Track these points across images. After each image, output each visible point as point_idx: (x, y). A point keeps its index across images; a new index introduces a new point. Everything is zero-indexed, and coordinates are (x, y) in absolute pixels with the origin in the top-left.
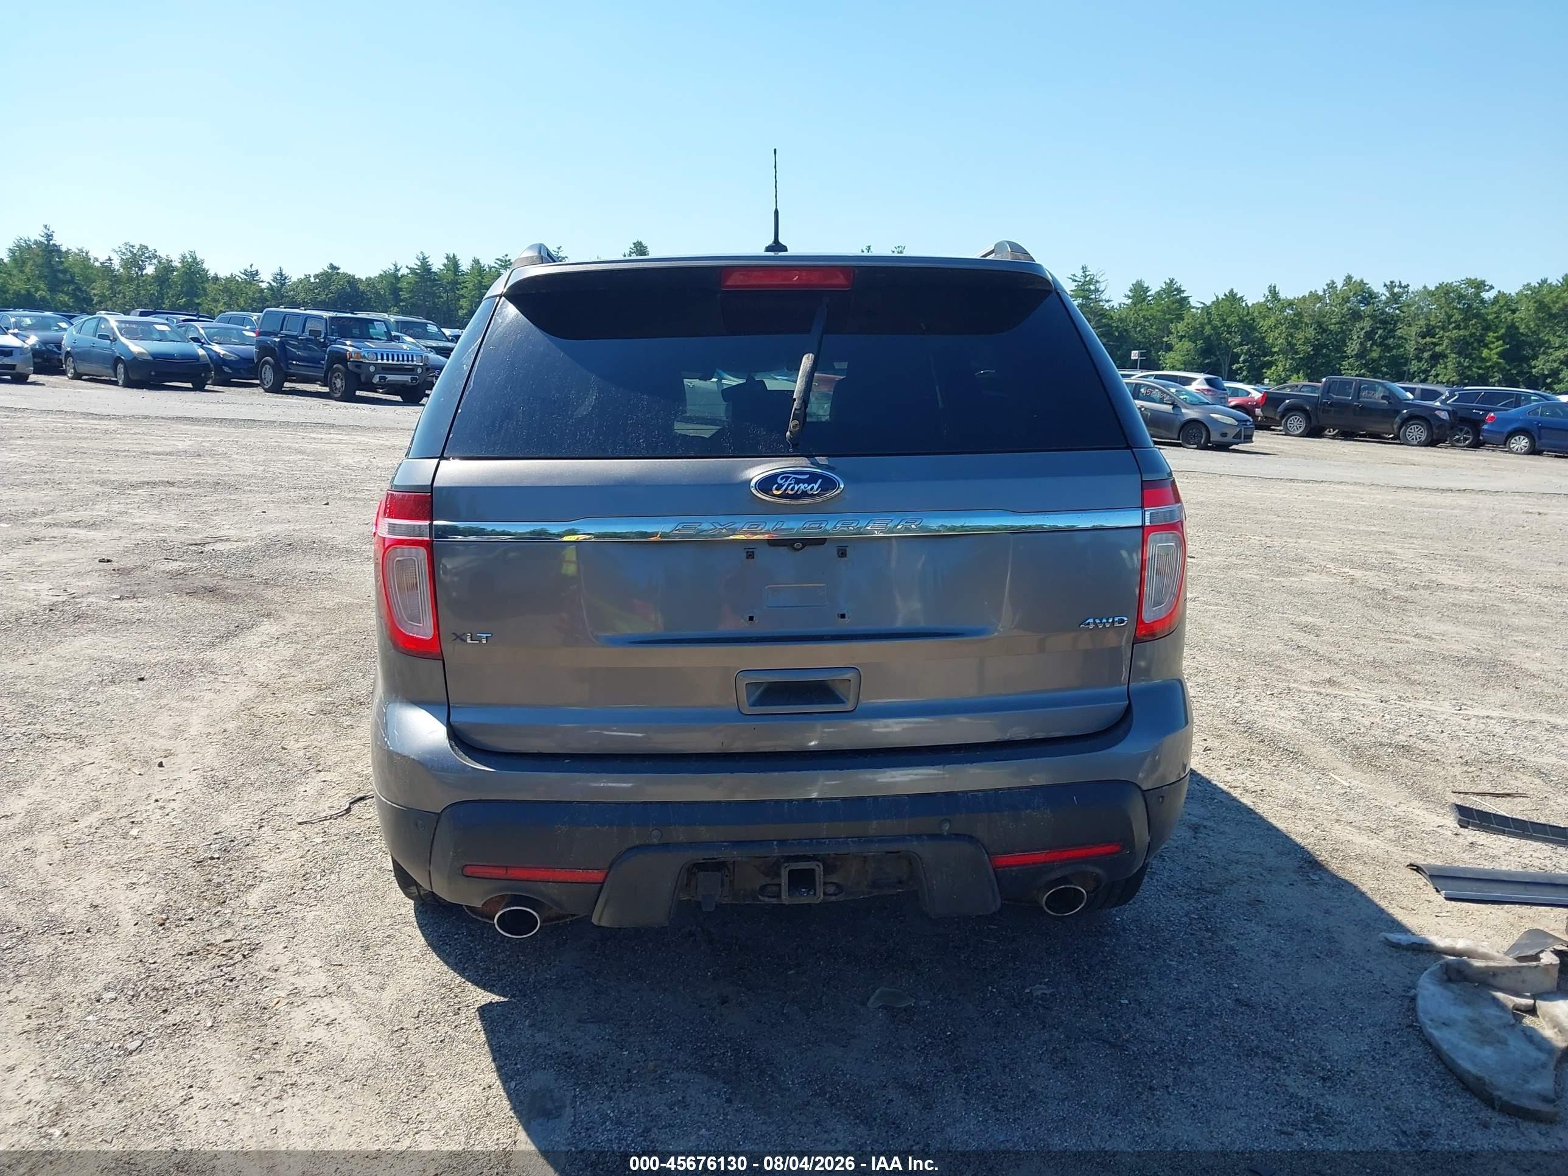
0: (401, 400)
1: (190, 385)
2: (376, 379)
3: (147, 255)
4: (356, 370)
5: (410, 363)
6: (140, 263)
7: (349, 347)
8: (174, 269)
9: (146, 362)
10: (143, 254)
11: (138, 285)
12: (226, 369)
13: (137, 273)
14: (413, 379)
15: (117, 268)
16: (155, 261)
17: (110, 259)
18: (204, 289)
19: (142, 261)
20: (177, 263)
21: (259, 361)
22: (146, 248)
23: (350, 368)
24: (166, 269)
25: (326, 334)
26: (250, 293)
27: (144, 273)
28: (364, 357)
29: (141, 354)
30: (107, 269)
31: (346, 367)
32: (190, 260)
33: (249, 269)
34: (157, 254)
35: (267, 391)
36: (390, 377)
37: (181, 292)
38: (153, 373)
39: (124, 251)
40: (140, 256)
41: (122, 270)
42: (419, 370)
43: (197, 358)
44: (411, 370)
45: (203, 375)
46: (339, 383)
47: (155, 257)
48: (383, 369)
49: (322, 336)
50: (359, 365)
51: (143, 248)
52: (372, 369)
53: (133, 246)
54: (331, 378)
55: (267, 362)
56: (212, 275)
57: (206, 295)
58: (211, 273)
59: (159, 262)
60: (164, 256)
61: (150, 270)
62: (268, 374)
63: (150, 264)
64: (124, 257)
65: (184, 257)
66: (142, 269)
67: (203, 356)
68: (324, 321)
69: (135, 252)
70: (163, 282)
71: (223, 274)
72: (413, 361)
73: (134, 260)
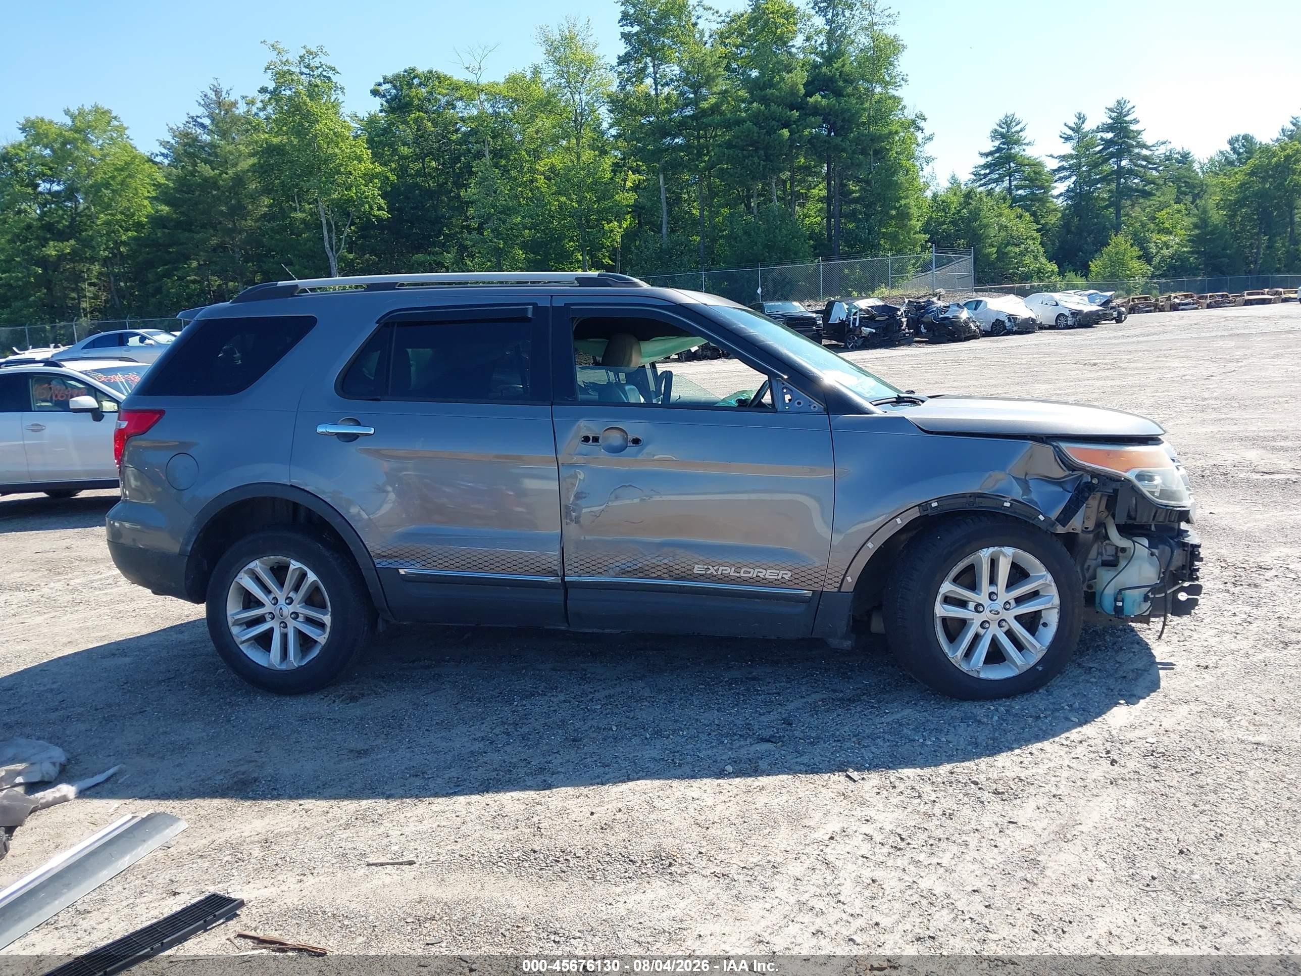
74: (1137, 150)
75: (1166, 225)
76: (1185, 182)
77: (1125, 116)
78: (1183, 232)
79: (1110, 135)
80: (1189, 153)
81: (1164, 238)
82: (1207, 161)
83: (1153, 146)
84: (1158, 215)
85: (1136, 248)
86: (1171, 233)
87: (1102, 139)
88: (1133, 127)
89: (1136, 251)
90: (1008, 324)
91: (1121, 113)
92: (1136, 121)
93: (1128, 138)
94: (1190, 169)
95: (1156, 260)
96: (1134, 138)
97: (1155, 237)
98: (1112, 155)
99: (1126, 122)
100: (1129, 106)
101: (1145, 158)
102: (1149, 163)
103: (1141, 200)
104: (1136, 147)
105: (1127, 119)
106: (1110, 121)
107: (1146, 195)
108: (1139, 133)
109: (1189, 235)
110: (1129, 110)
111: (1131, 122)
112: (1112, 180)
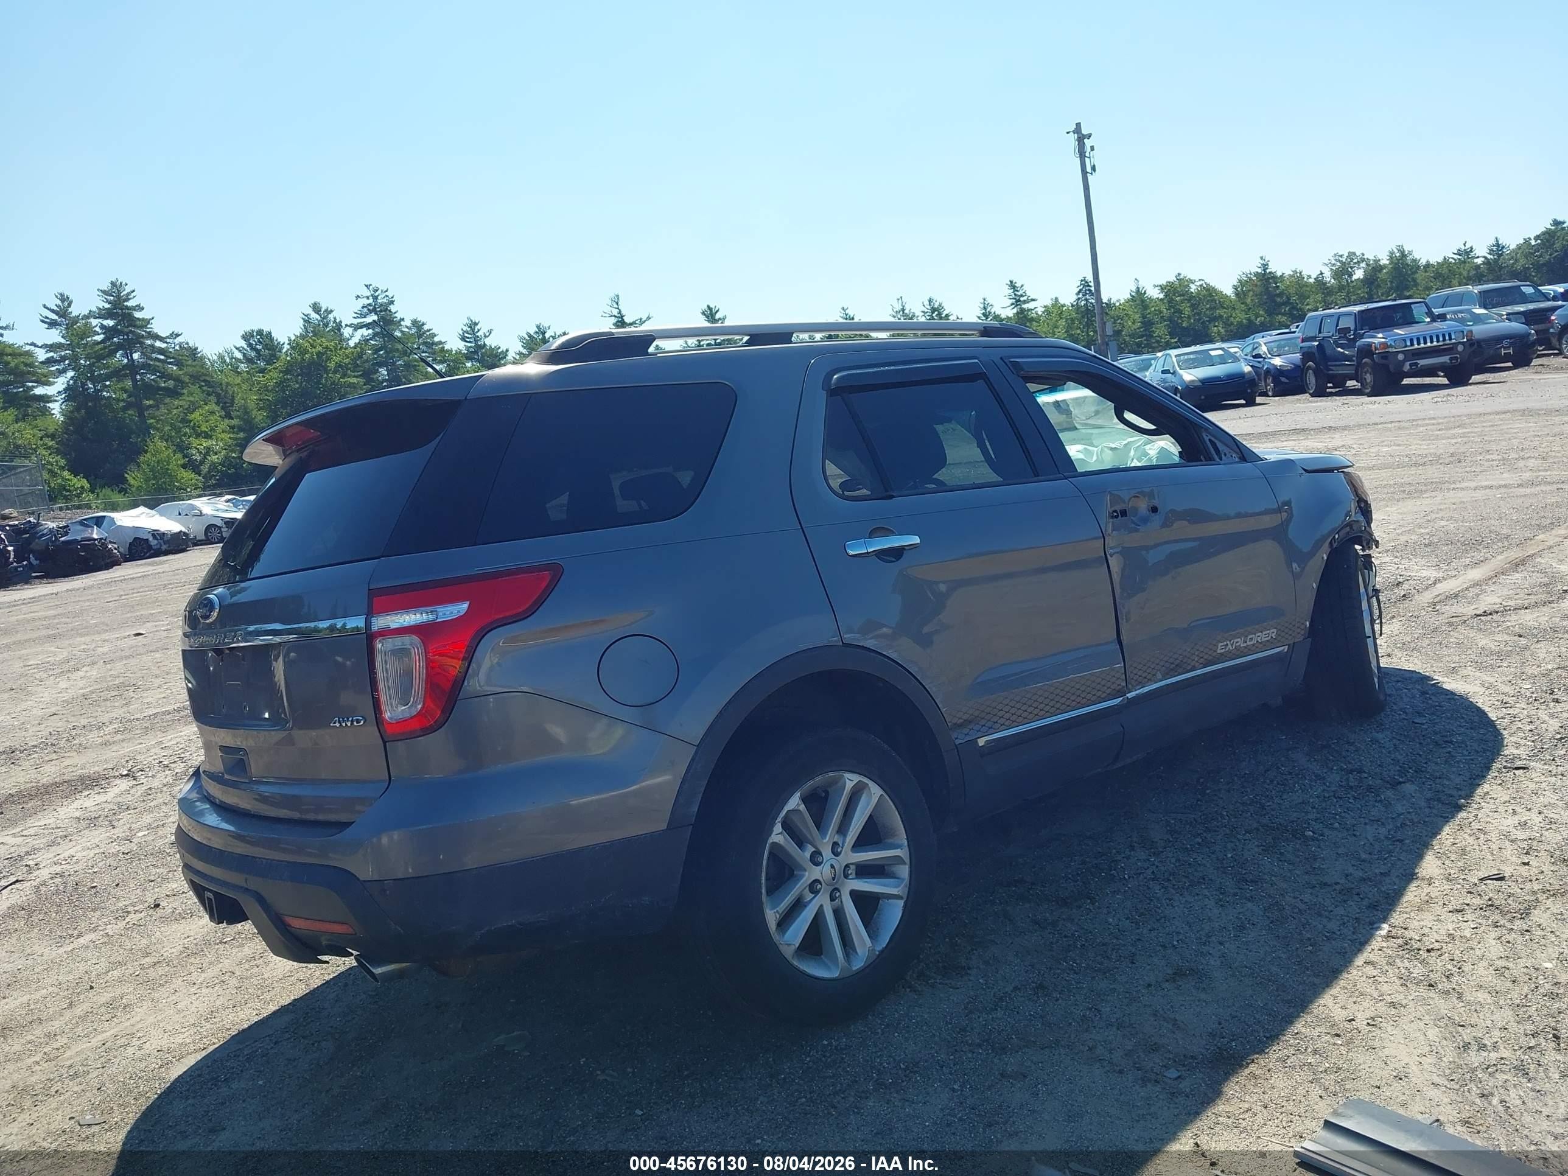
0: (1447, 382)
1: (1243, 402)
2: (1407, 367)
3: (1355, 261)
4: (1384, 361)
5: (1448, 342)
6: (1349, 269)
7: (1378, 339)
8: (1382, 268)
9: (1196, 387)
10: (1352, 260)
11: (1348, 293)
12: (1283, 379)
13: (1347, 281)
14: (1451, 359)
15: (1328, 280)
16: (1363, 265)
17: (1322, 274)
18: (1414, 280)
19: (1351, 268)
20: (1385, 261)
21: (1304, 366)
22: (1354, 254)
23: (1377, 360)
24: (1375, 269)
25: (1355, 330)
26: (1465, 273)
27: (1353, 279)
28: (1391, 346)
29: (1193, 381)
30: (1320, 282)
31: (1373, 360)
32: (1398, 255)
33: (1463, 248)
34: (1365, 257)
35: (1312, 395)
36: (1423, 362)
37: (1391, 288)
38: (1203, 397)
39: (1333, 262)
40: (1349, 263)
41: (1333, 280)
42: (1460, 348)
43: (1241, 376)
44: (1450, 350)
45: (1249, 391)
46: (1369, 378)
47: (1363, 260)
48: (1413, 355)
49: (1352, 332)
50: (1385, 356)
51: (1352, 254)
52: (1401, 357)
53: (1341, 256)
54: (1361, 375)
55: (1309, 367)
56: (1424, 263)
57: (1416, 285)
58: (1423, 262)
59: (1367, 265)
60: (1372, 258)
61: (1359, 274)
62: (1311, 379)
63: (1358, 268)
64: (1334, 268)
65: (1392, 253)
66: (1350, 275)
67: (1249, 372)
68: (1353, 317)
69: (1344, 260)
70: (1372, 283)
71: (1435, 258)
72: (1450, 339)
73: (1343, 270)
74: (149, 342)
75: (204, 429)
76: (204, 381)
77: (128, 300)
78: (226, 436)
79: (110, 323)
80: (196, 349)
81: (206, 443)
82: (215, 358)
83: (167, 337)
84: (191, 417)
85: (179, 455)
86: (211, 437)
87: (102, 327)
88: (137, 315)
89: (179, 459)
90: (153, 542)
91: (119, 297)
92: (140, 308)
93: (135, 326)
94: (203, 365)
95: (205, 469)
96: (141, 327)
97: (194, 442)
98: (119, 346)
99: (127, 308)
100: (128, 290)
101: (161, 351)
102: (168, 357)
103: (167, 400)
104: (147, 338)
105: (129, 304)
106: (107, 306)
107: (174, 393)
108: (148, 322)
109: (235, 439)
110: (128, 294)
111: (134, 308)
112: (125, 376)
